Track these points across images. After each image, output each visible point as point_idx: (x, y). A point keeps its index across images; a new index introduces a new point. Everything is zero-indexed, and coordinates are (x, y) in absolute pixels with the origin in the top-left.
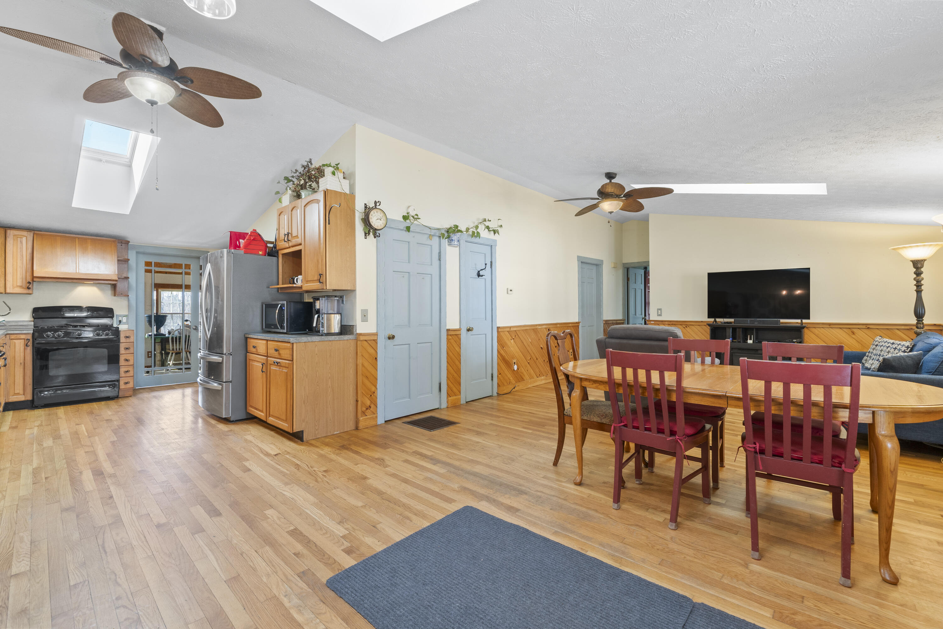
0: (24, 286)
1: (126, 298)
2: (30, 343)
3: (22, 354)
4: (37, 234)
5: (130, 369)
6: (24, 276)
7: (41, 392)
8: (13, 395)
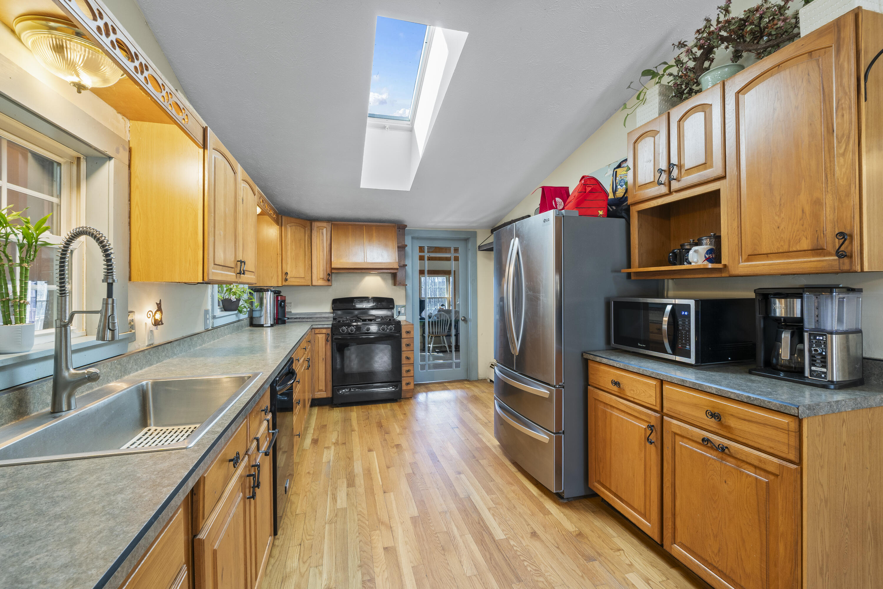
0: (325, 278)
1: (404, 287)
2: (330, 339)
3: (324, 349)
4: (335, 225)
5: (411, 368)
6: (325, 269)
7: (338, 390)
8: (318, 392)
